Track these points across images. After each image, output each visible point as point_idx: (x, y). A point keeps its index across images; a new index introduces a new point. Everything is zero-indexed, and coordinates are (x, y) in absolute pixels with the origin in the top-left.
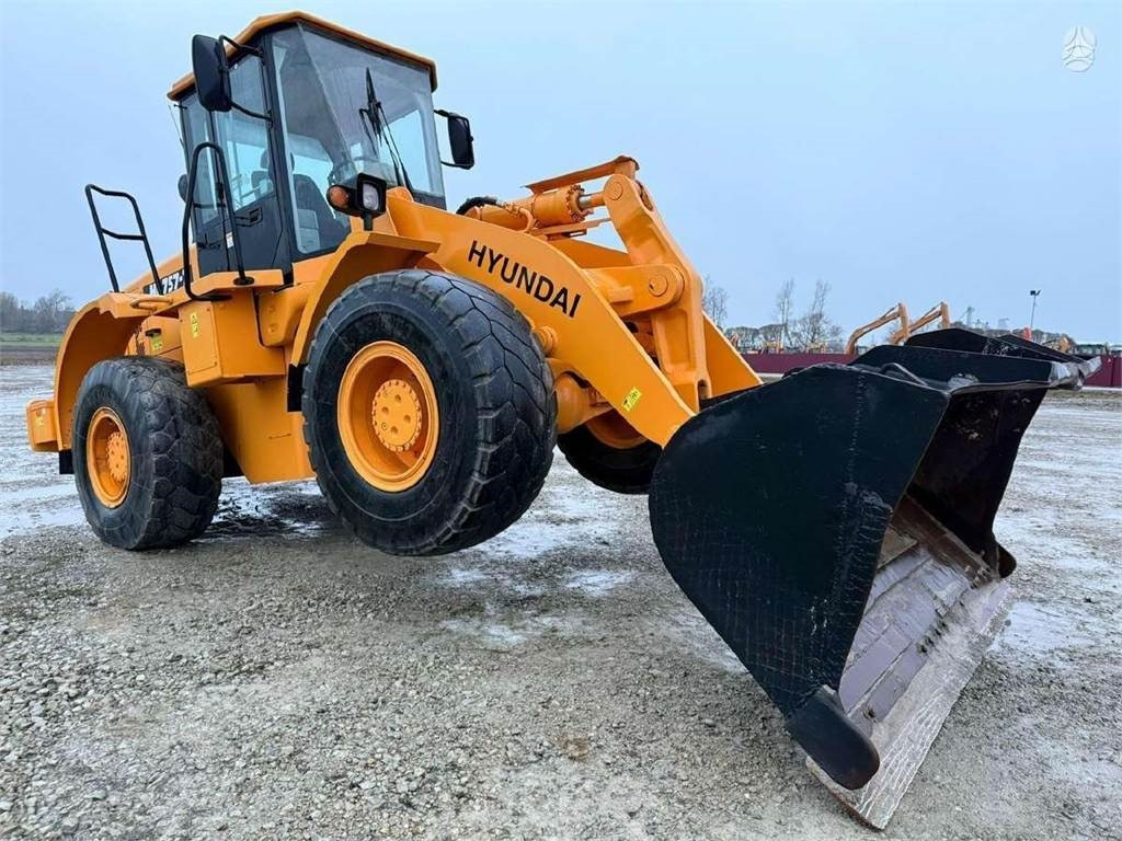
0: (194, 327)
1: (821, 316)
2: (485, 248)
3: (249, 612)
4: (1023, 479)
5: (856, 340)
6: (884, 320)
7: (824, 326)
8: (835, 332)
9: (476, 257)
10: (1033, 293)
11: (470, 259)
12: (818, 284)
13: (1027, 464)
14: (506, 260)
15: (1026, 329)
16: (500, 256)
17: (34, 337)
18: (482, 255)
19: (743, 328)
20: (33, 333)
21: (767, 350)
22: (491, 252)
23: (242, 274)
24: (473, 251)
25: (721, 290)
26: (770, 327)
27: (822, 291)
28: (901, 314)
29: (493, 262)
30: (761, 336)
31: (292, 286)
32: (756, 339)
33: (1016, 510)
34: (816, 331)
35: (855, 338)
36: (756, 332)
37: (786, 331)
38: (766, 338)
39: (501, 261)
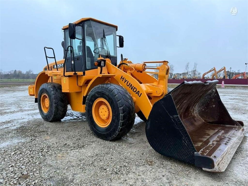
0: (65, 81)
1: (196, 70)
2: (124, 78)
3: (79, 135)
4: (245, 107)
5: (204, 76)
6: (210, 71)
7: (196, 73)
8: (199, 74)
9: (122, 79)
10: (246, 64)
11: (121, 79)
12: (195, 63)
13: (246, 103)
14: (128, 82)
15: (244, 72)
16: (127, 81)
17: (26, 80)
18: (123, 79)
19: (178, 74)
20: (25, 79)
21: (183, 78)
22: (125, 79)
23: (75, 72)
24: (122, 78)
25: (172, 65)
26: (184, 73)
27: (196, 65)
28: (214, 69)
29: (125, 81)
30: (182, 75)
31: (85, 75)
32: (181, 76)
33: (244, 113)
34: (195, 74)
35: (204, 75)
36: (181, 74)
37: (188, 74)
38: (183, 76)
39: (127, 82)
